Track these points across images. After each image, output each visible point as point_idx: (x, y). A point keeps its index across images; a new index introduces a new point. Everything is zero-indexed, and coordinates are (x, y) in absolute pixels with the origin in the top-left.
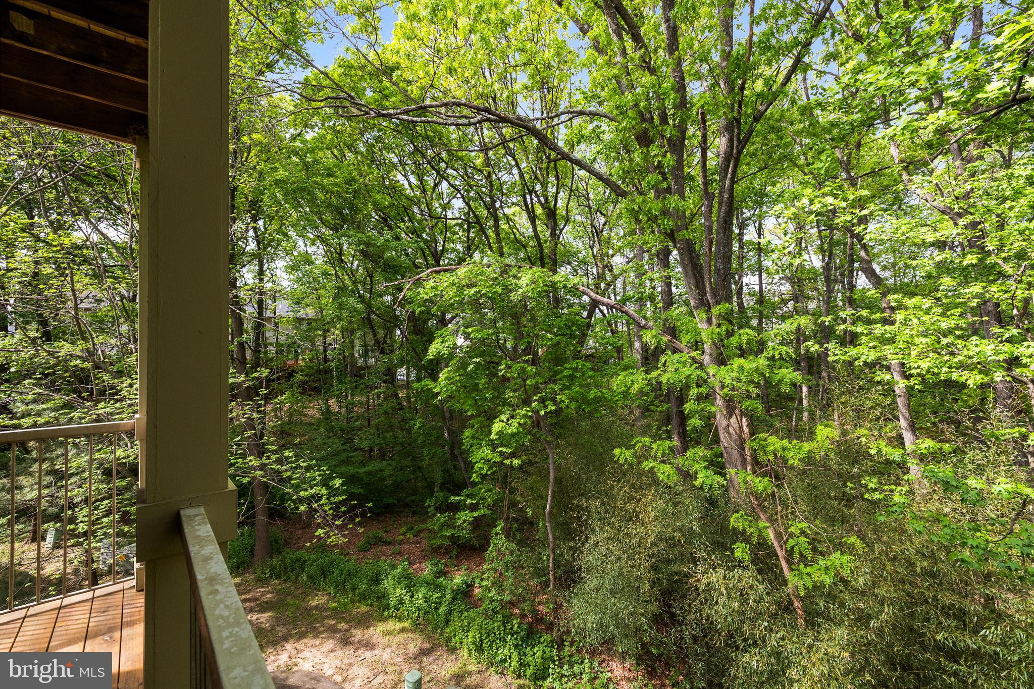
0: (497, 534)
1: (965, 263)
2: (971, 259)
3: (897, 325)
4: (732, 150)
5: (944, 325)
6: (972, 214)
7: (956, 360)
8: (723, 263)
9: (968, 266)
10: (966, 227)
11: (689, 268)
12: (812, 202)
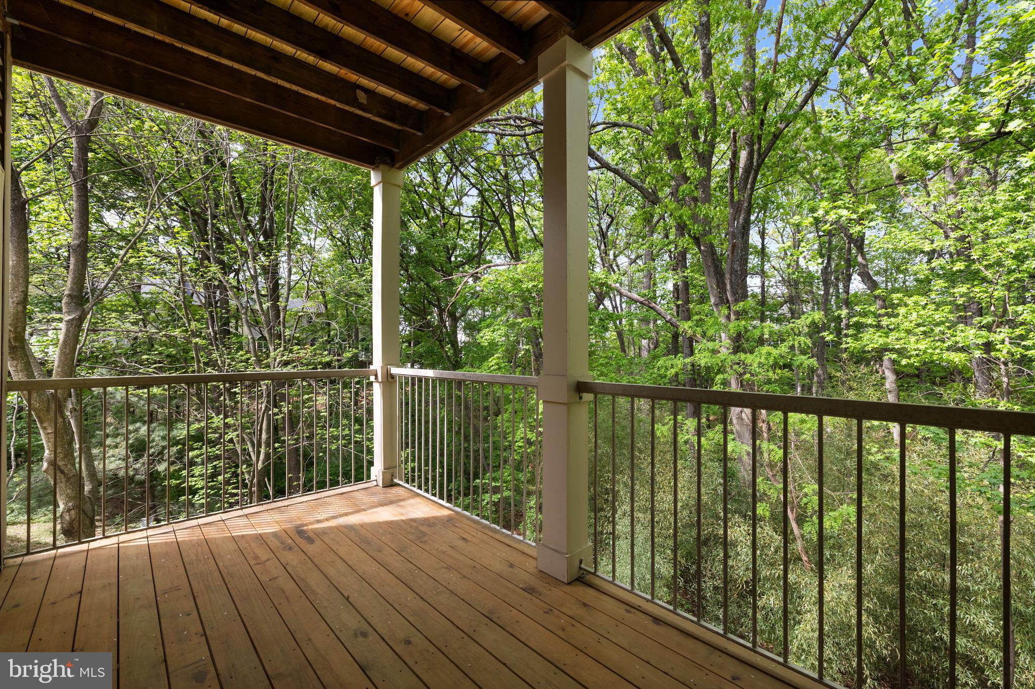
0: (531, 508)
1: (954, 269)
2: (960, 266)
3: (900, 317)
4: (752, 163)
5: (938, 317)
6: (962, 230)
7: (946, 345)
8: (740, 265)
9: (957, 271)
10: (957, 239)
11: (712, 269)
12: (827, 213)
